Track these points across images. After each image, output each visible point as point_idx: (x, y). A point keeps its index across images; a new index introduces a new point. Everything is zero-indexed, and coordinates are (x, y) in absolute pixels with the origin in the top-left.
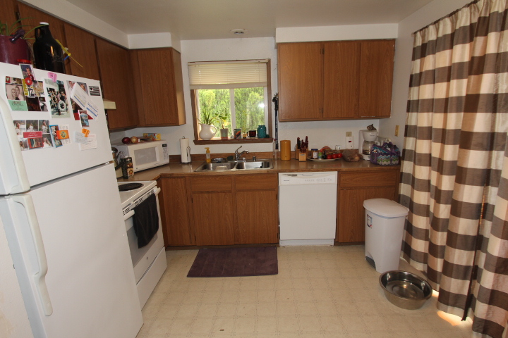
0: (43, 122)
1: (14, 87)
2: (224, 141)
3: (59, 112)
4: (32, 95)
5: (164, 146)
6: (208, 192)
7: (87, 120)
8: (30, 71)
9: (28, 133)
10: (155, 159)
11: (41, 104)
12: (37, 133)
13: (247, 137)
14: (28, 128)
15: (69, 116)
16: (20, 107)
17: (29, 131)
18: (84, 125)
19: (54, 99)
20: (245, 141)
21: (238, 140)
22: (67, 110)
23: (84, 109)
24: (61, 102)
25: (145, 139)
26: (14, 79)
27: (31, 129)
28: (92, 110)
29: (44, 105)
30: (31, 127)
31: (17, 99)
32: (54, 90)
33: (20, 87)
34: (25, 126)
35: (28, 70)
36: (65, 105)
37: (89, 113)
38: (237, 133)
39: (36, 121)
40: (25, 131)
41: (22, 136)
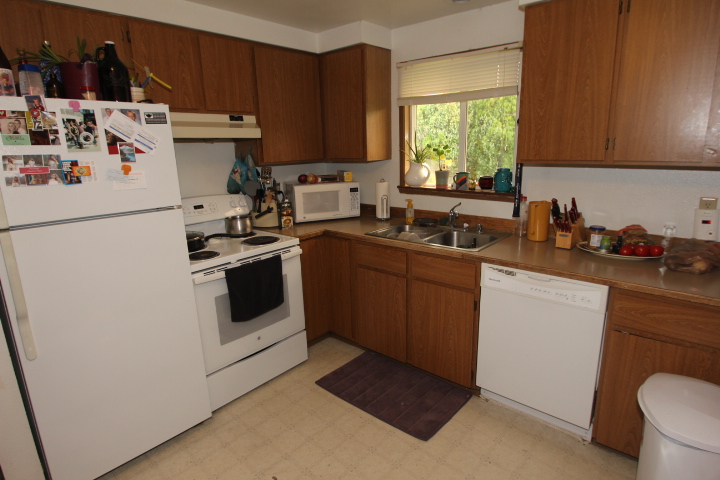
0: (50, 157)
1: (12, 120)
2: (440, 191)
3: (81, 146)
4: (39, 127)
5: (353, 190)
6: (376, 270)
7: (133, 155)
8: (40, 101)
9: (28, 169)
10: (336, 208)
11: (51, 137)
12: (40, 169)
13: (478, 188)
14: (26, 163)
15: (99, 150)
16: (18, 141)
17: (27, 166)
18: (124, 159)
19: (73, 131)
20: (471, 194)
21: (461, 192)
22: (95, 142)
23: (128, 141)
24: (85, 133)
25: (329, 179)
26: (13, 112)
27: (32, 164)
28: (146, 142)
29: (57, 138)
30: (31, 162)
31: (16, 132)
32: (74, 121)
33: (22, 121)
34: (22, 161)
35: (36, 101)
36: (92, 137)
37: (137, 145)
38: (461, 179)
39: (40, 156)
40: (23, 166)
41: (18, 171)
